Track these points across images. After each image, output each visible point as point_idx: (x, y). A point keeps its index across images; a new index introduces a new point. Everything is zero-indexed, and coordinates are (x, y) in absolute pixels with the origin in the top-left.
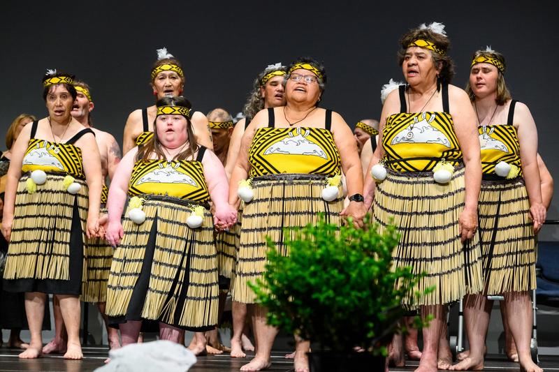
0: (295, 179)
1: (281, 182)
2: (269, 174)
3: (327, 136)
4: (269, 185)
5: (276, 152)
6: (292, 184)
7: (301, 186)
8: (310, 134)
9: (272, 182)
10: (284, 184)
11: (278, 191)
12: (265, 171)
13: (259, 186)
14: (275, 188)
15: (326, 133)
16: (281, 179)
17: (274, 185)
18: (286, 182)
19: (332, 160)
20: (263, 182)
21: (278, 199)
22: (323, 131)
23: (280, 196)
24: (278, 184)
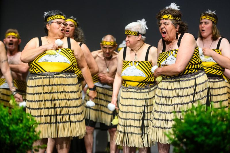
0: (55, 75)
1: (48, 76)
2: (41, 72)
3: (69, 52)
4: (41, 78)
5: (44, 61)
6: (53, 77)
7: (58, 78)
8: (61, 51)
9: (43, 77)
10: (49, 78)
11: (46, 81)
12: (39, 71)
13: (35, 79)
14: (45, 80)
15: (69, 50)
16: (47, 75)
17: (44, 78)
18: (50, 76)
19: (73, 64)
20: (38, 77)
21: (47, 85)
22: (68, 50)
23: (48, 84)
24: (46, 78)
